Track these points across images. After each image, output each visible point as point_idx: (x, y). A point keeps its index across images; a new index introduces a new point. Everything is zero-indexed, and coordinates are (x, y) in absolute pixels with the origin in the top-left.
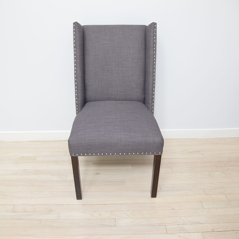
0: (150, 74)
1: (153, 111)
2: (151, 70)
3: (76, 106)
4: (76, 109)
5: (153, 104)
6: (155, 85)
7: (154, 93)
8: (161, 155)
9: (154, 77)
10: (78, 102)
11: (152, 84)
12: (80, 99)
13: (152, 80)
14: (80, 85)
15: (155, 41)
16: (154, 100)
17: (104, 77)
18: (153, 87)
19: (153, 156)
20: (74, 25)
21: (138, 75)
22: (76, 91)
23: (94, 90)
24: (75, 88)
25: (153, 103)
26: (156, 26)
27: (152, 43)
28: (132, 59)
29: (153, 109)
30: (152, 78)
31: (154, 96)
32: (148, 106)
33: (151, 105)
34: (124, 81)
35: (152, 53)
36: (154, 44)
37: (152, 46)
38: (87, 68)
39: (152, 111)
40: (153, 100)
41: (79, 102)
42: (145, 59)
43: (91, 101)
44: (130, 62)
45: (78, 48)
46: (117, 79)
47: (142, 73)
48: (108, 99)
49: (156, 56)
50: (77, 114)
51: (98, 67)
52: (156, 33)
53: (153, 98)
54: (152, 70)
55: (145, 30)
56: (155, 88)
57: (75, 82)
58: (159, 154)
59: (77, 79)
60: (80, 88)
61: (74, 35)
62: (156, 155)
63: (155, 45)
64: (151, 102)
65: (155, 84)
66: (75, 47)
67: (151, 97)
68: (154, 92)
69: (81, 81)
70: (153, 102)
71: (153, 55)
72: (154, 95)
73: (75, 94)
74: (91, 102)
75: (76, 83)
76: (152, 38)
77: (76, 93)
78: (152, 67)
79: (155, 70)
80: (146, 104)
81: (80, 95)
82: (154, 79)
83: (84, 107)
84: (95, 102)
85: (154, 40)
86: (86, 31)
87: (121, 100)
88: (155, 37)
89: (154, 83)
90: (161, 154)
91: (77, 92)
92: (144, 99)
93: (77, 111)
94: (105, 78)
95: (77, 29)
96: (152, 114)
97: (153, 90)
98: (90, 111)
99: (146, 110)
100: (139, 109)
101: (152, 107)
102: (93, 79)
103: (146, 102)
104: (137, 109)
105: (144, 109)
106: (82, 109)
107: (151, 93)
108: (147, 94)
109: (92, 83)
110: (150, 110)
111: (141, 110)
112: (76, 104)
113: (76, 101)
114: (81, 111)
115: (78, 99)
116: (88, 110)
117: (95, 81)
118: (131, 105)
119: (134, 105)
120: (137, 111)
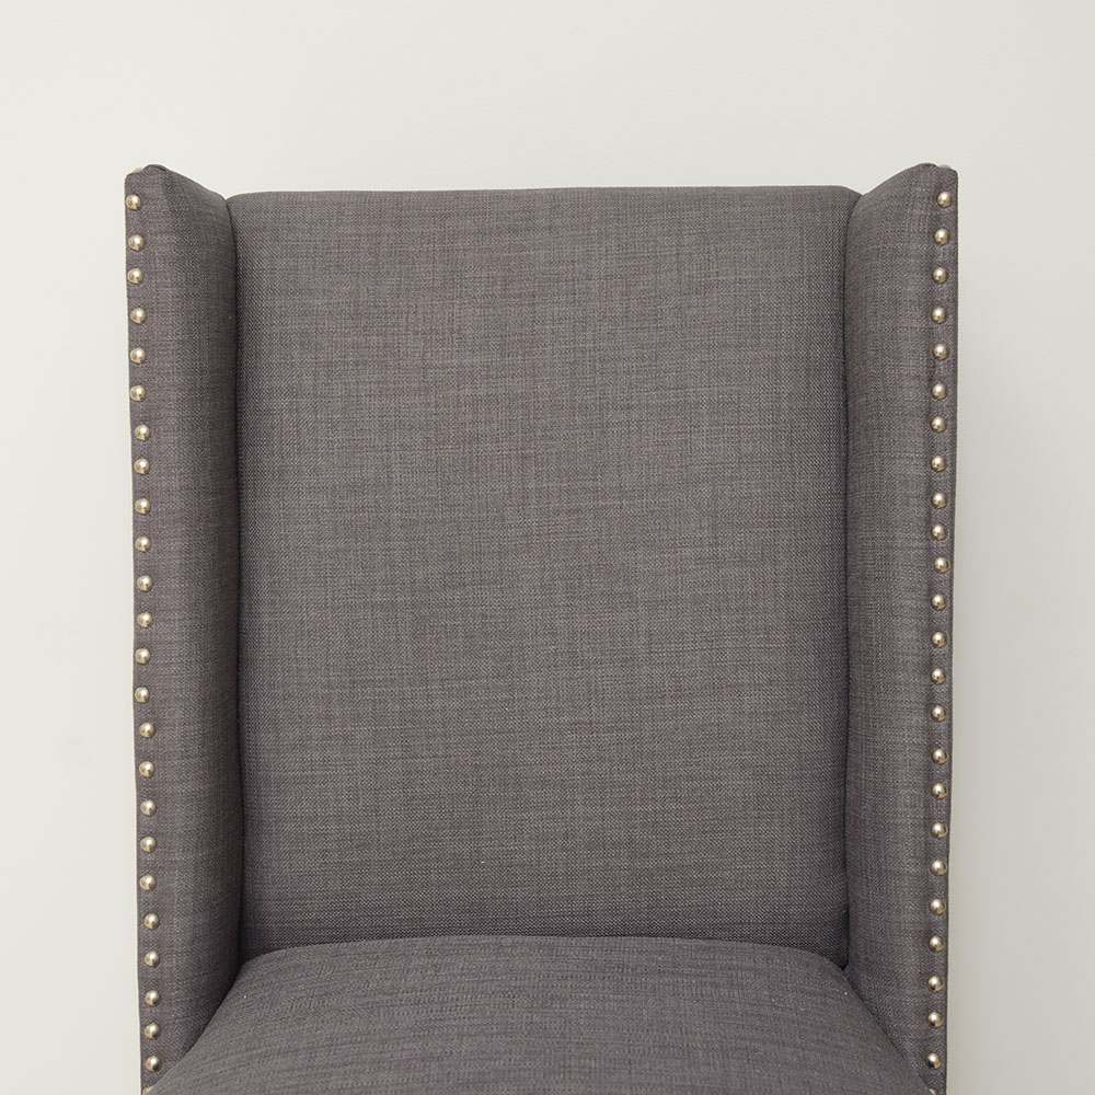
0: (901, 677)
1: (943, 1058)
2: (906, 635)
3: (142, 998)
4: (143, 1026)
5: (934, 981)
6: (948, 789)
7: (937, 865)
9: (938, 711)
10: (165, 964)
11: (920, 780)
12: (180, 927)
13: (921, 740)
14: (189, 783)
15: (940, 349)
16: (944, 939)
17: (438, 704)
18: (927, 806)
20: (135, 199)
21: (771, 682)
22: (150, 842)
23: (333, 827)
24: (139, 812)
25: (930, 975)
26: (954, 201)
27: (912, 365)
28: (714, 527)
29: (936, 1039)
30: (917, 719)
31: (945, 904)
32: (888, 999)
33: (910, 998)
34: (633, 740)
35: (915, 471)
36: (931, 382)
37: (911, 395)
38: (264, 609)
39: (933, 1058)
40: (935, 941)
41: (172, 963)
42: (846, 522)
43: (300, 938)
44: (688, 552)
45: (172, 421)
46: (566, 718)
47: (812, 658)
48: (479, 920)
49: (950, 497)
50: (147, 1078)
51: (378, 597)
52: (952, 266)
53: (937, 925)
54: (913, 634)
55: (846, 231)
56: (946, 822)
57: (141, 756)
59: (155, 728)
60: (184, 818)
61: (135, 296)
63: (938, 389)
64: (910, 962)
65: (949, 775)
66: (140, 413)
67: (908, 915)
68: (945, 856)
69: (195, 749)
70: (939, 959)
71: (922, 491)
72: (938, 886)
73: (139, 878)
74: (305, 955)
75: (148, 766)
76: (912, 323)
77: (142, 870)
78: (910, 602)
79: (948, 639)
80: (864, 976)
81: (181, 882)
82: (942, 726)
83: (223, 1009)
84: (344, 945)
85: (930, 339)
86: (265, 253)
87: (611, 933)
88: (938, 313)
89: (937, 771)
91: (150, 858)
92: (845, 922)
93: (145, 1056)
94: (444, 709)
95: (165, 238)
96: (932, 1091)
97: (936, 835)
98: (274, 1071)
99: (860, 1050)
100: (789, 1050)
101: (928, 1013)
102: (329, 718)
103: (857, 956)
104: (765, 1052)
105: (842, 1048)
106: (196, 1034)
107: (910, 867)
108: (865, 881)
109: (316, 756)
110: (908, 1046)
111: (806, 1052)
112: (145, 983)
113: (144, 944)
114: (190, 1056)
115: (159, 929)
116: (254, 1049)
117: (345, 738)
118: (702, 995)
119: (736, 993)
120: (766, 1077)
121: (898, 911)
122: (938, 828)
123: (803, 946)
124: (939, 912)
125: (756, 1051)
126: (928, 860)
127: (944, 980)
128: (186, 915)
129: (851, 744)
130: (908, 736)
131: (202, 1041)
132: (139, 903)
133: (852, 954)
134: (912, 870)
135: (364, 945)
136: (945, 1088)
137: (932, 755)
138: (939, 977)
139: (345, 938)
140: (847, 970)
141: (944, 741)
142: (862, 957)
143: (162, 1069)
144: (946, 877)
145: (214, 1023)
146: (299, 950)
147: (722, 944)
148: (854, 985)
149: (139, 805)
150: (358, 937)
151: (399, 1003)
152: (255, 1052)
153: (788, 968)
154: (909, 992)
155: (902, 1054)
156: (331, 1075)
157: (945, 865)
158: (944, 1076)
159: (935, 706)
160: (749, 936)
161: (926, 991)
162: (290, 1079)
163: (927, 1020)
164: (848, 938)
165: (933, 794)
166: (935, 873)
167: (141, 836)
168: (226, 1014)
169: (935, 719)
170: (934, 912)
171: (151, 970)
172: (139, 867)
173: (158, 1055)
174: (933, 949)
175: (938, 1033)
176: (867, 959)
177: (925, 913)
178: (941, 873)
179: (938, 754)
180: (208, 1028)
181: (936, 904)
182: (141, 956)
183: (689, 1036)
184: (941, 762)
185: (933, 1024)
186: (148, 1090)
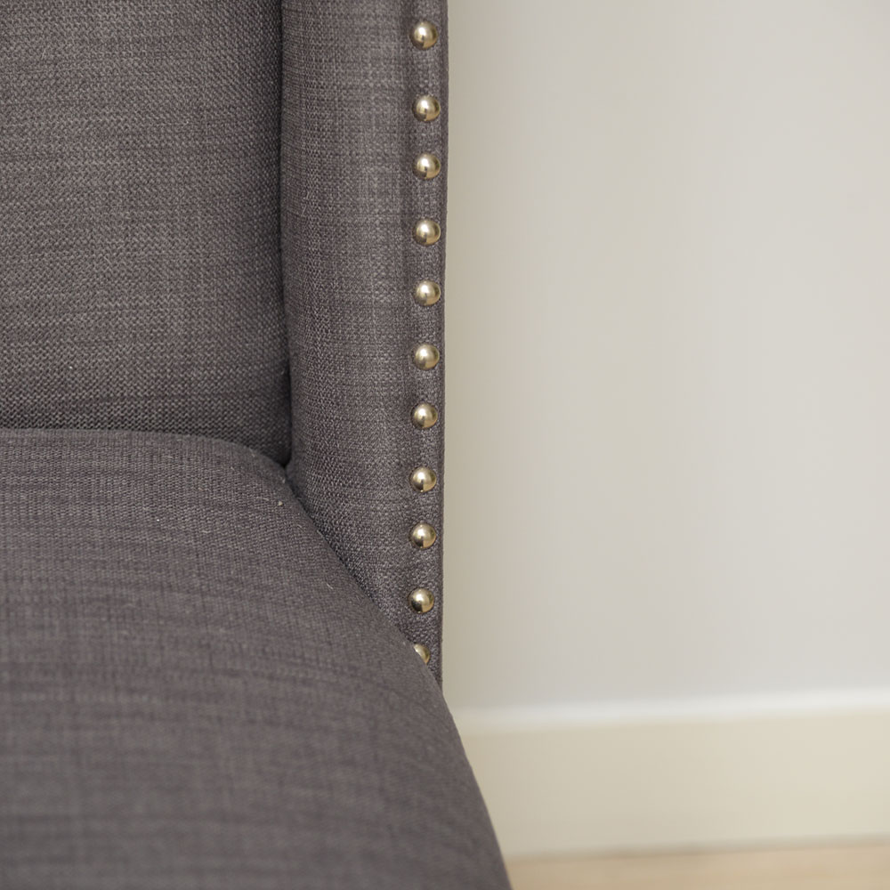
1: (437, 595)
5: (421, 476)
6: (441, 163)
7: (424, 289)
9: (422, 31)
11: (394, 149)
13: (396, 82)
16: (438, 408)
18: (406, 193)
25: (415, 467)
30: (389, 46)
31: (439, 353)
32: (348, 508)
33: (383, 503)
39: (419, 597)
40: (422, 412)
56: (439, 218)
64: (382, 449)
65: (443, 140)
67: (379, 370)
68: (437, 274)
70: (429, 443)
80: (312, 475)
82: (430, 57)
89: (425, 133)
92: (284, 389)
96: (418, 649)
97: (421, 241)
99: (298, 590)
100: (180, 596)
101: (412, 526)
103: (301, 442)
104: (139, 603)
105: (267, 588)
107: (379, 293)
108: (309, 319)
110: (381, 580)
111: (208, 599)
118: (36, 517)
119: (95, 513)
120: (137, 642)
121: (362, 367)
122: (424, 229)
123: (214, 431)
124: (428, 365)
125: (123, 602)
126: (410, 282)
127: (437, 472)
129: (286, 91)
130: (374, 75)
133: (296, 442)
134: (385, 299)
136: (439, 641)
137: (413, 106)
138: (429, 468)
140: (289, 468)
141: (434, 82)
142: (309, 443)
144: (439, 308)
147: (75, 434)
148: (297, 491)
153: (186, 468)
154: (380, 495)
155: (369, 592)
157: (439, 288)
158: (438, 622)
159: (417, 22)
160: (123, 420)
161: (408, 490)
163: (410, 537)
164: (290, 415)
165: (416, 172)
166: (421, 302)
169: (419, 45)
170: (421, 365)
174: (419, 425)
175: (426, 557)
176: (314, 447)
177: (405, 367)
178: (430, 301)
179: (424, 105)
181: (423, 353)
183: (11, 584)
184: (429, 117)
185: (419, 543)
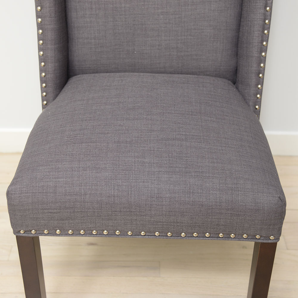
1: (260, 107)
3: (41, 85)
4: (42, 93)
6: (268, 32)
7: (263, 54)
8: (276, 243)
9: (268, 8)
10: (47, 76)
11: (261, 29)
12: (51, 66)
13: (262, 17)
14: (52, 25)
16: (263, 75)
17: (123, 5)
18: (262, 37)
19: (253, 243)
22: (41, 42)
23: (93, 41)
24: (38, 33)
25: (258, 85)
29: (258, 102)
30: (262, 11)
31: (264, 65)
32: (246, 91)
33: (252, 91)
34: (179, 18)
39: (257, 107)
40: (261, 75)
41: (49, 76)
43: (84, 72)
46: (160, 11)
48: (134, 69)
50: (44, 107)
53: (262, 71)
56: (267, 42)
57: (38, 17)
58: (270, 241)
59: (41, 8)
60: (51, 35)
62: (260, 241)
64: (253, 81)
65: (269, 28)
67: (254, 68)
68: (266, 51)
69: (53, 15)
70: (261, 80)
72: (263, 60)
73: (39, 52)
74: (85, 76)
75: (40, 20)
77: (40, 50)
80: (240, 85)
81: (51, 54)
82: (269, 13)
83: (64, 89)
84: (96, 75)
87: (171, 73)
89: (266, 27)
90: (274, 241)
91: (42, 46)
92: (236, 71)
93: (43, 101)
94: (125, 7)
96: (256, 115)
97: (264, 45)
98: (77, 105)
99: (238, 104)
100: (218, 103)
101: (257, 95)
102: (91, 8)
103: (239, 80)
104: (212, 103)
105: (233, 103)
106: (57, 96)
107: (256, 54)
108: (242, 58)
109: (88, 20)
110: (251, 103)
111: (223, 104)
112: (42, 82)
113: (41, 71)
114: (55, 101)
115: (45, 67)
116: (72, 99)
117: (96, 15)
118: (195, 89)
119: (204, 89)
120: (211, 110)
121: (251, 67)
122: (264, 43)
123: (224, 78)
124: (263, 67)
125: (209, 103)
126: (261, 52)
127: (262, 86)
128: (52, 63)
129: (242, 19)
130: (259, 16)
131: (58, 97)
132: (39, 59)
133: (237, 80)
134: (256, 55)
135: (102, 74)
136: (259, 114)
137: (265, 21)
138: (261, 85)
139: (97, 72)
140: (236, 84)
141: (269, 18)
142: (240, 80)
143: (48, 104)
144: (265, 57)
145: (61, 93)
146: (84, 75)
147: (201, 76)
148: (237, 88)
149: (38, 31)
150: (101, 72)
151: (111, 89)
152: (72, 100)
153: (219, 83)
154: (252, 89)
155: (249, 106)
156: (93, 106)
157: (266, 54)
158: (260, 112)
159: (267, 7)
160: (209, 75)
161: (257, 89)
162: (82, 107)
163: (256, 97)
164: (236, 75)
165: (264, 33)
166: (262, 56)
167: (39, 40)
168: (65, 91)
169: (267, 11)
170: (261, 67)
171: (43, 78)
172: (39, 49)
173: (46, 101)
174: (260, 77)
175: (259, 100)
176: (241, 81)
177: (259, 67)
178: (264, 56)
179: (267, 21)
180: (60, 94)
181: (262, 65)
182: (41, 74)
183: (191, 99)
184: (267, 24)
185: (258, 98)
186: (44, 110)
